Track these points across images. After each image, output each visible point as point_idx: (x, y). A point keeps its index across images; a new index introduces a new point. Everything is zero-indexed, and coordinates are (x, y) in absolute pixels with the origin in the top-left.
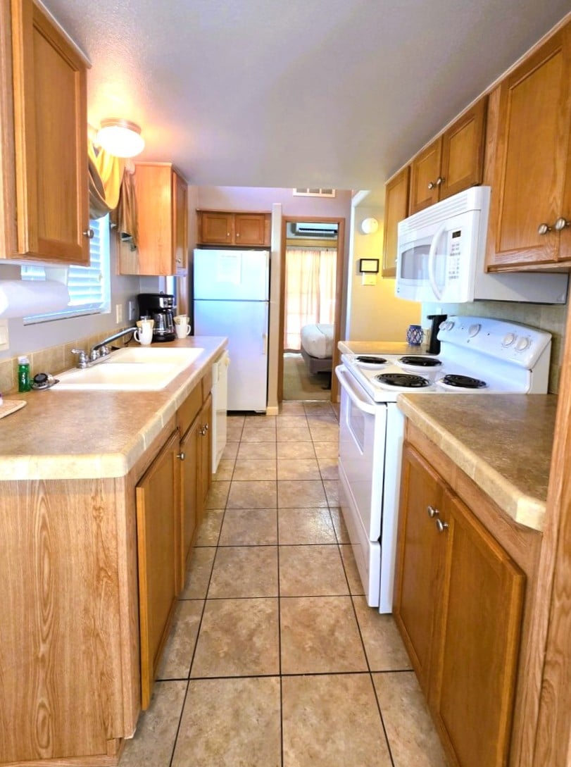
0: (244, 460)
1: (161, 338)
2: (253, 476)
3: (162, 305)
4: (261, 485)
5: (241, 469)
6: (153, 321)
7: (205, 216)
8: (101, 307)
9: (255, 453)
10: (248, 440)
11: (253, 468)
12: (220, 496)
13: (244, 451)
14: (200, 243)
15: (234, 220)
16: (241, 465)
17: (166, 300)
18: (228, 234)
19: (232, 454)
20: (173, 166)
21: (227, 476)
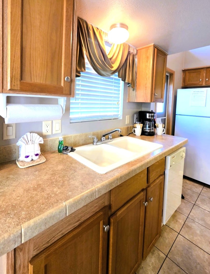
0: (194, 221)
1: (147, 134)
2: (197, 239)
3: (148, 117)
4: (200, 253)
5: (189, 227)
6: (142, 124)
7: (187, 72)
8: (119, 116)
9: (203, 220)
10: (201, 205)
11: (198, 232)
12: (167, 241)
13: (195, 213)
14: (183, 86)
15: (205, 71)
16: (189, 224)
17: (150, 114)
18: (201, 80)
19: (186, 211)
20: (154, 44)
21: (177, 227)
